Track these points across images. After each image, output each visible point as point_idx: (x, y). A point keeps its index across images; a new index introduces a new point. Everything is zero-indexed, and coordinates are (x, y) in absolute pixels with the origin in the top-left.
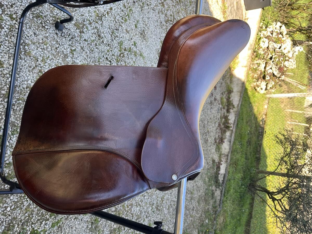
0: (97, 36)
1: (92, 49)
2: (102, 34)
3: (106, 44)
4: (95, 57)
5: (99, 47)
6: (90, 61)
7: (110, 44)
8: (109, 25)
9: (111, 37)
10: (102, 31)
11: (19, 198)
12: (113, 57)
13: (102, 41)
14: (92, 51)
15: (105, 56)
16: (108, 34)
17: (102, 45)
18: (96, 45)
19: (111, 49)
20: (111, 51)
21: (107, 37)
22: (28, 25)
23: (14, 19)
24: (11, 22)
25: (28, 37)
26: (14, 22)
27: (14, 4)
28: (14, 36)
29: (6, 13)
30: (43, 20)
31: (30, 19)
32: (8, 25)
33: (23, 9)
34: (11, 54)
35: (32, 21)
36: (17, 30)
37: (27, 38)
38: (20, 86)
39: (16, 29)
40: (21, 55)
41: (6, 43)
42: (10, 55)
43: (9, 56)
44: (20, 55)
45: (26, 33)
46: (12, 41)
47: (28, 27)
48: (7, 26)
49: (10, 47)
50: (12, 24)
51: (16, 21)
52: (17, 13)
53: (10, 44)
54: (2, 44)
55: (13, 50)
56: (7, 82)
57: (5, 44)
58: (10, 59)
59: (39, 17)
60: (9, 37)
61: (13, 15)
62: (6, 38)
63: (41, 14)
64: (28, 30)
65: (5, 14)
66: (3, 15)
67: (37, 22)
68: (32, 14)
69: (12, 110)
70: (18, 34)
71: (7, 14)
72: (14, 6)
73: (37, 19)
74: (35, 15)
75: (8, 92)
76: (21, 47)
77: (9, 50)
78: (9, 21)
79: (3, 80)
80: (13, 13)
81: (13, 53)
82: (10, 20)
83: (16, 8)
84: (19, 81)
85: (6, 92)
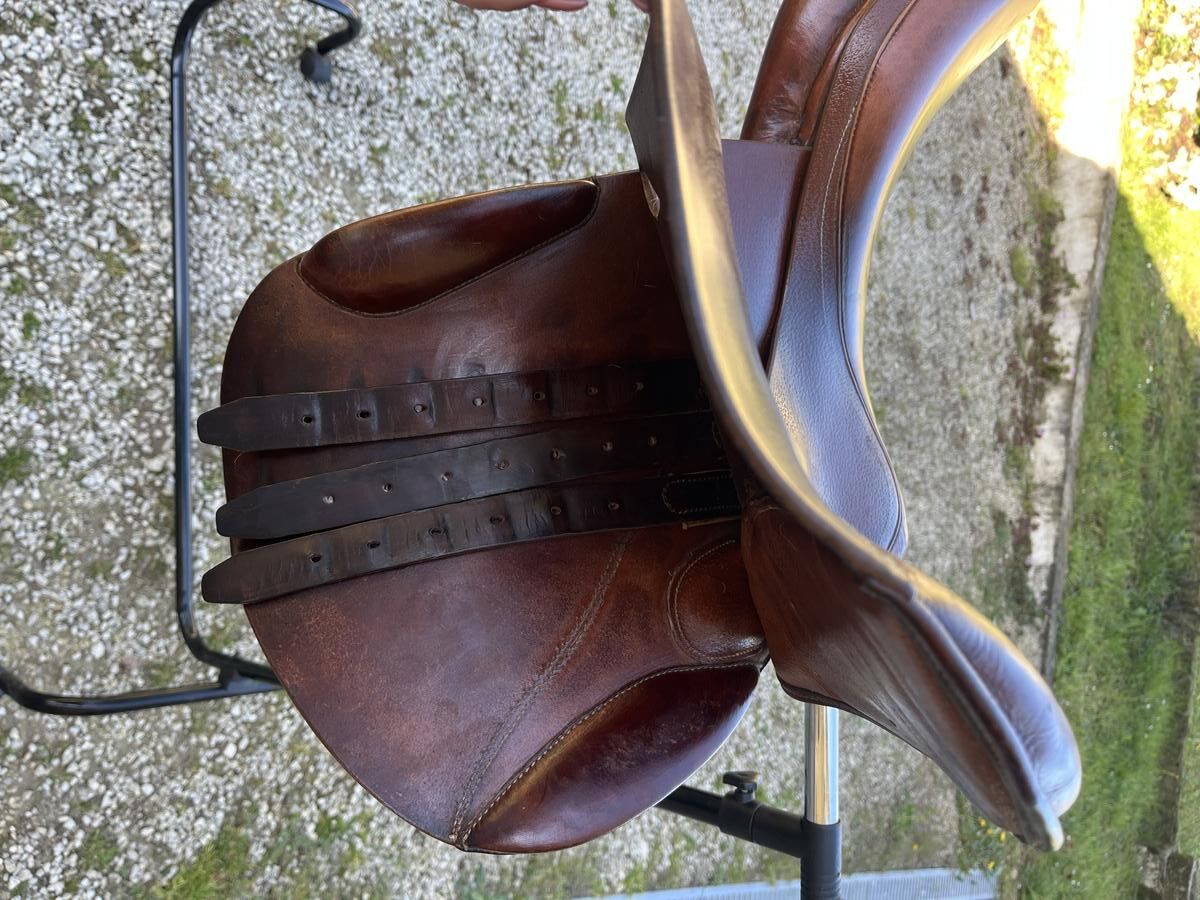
0: (463, 76)
1: (451, 132)
2: (482, 68)
3: (502, 104)
4: (466, 162)
5: (475, 121)
6: (449, 179)
7: (517, 102)
8: (504, 26)
9: (519, 71)
10: (479, 55)
11: (262, 712)
12: (536, 151)
13: (482, 94)
14: (452, 140)
15: (502, 153)
16: (505, 62)
17: (485, 110)
18: (463, 114)
19: (522, 122)
20: (525, 127)
21: (501, 76)
22: (201, 80)
23: (149, 65)
24: (141, 79)
25: (210, 124)
26: (152, 75)
27: (140, 11)
28: (158, 130)
29: (116, 48)
30: (255, 53)
31: (207, 56)
32: (132, 93)
33: (176, 22)
34: (160, 198)
35: (217, 64)
36: (166, 107)
37: (207, 130)
38: (208, 313)
39: (162, 102)
40: (195, 197)
41: (133, 161)
42: (157, 204)
43: (153, 208)
44: (191, 199)
45: (201, 112)
46: (155, 152)
47: (204, 88)
48: (129, 98)
49: (154, 175)
50: (147, 87)
51: (158, 72)
52: (156, 43)
53: (149, 164)
54: (123, 165)
55: (165, 183)
56: (160, 303)
57: (133, 166)
58: (161, 218)
59: (238, 43)
60: (142, 136)
61: (141, 50)
62: (134, 144)
63: (243, 30)
64: (207, 99)
65: (116, 54)
66: (107, 60)
67: (235, 65)
68: (210, 34)
69: (195, 401)
70: (171, 119)
71: (121, 51)
72: (141, 17)
73: (231, 50)
74: (221, 39)
75: (171, 340)
76: (192, 167)
77: (150, 187)
78: (131, 76)
79: (149, 299)
80: (140, 44)
81: (166, 193)
82: (135, 72)
83: (150, 24)
84: (203, 296)
85: (166, 339)
